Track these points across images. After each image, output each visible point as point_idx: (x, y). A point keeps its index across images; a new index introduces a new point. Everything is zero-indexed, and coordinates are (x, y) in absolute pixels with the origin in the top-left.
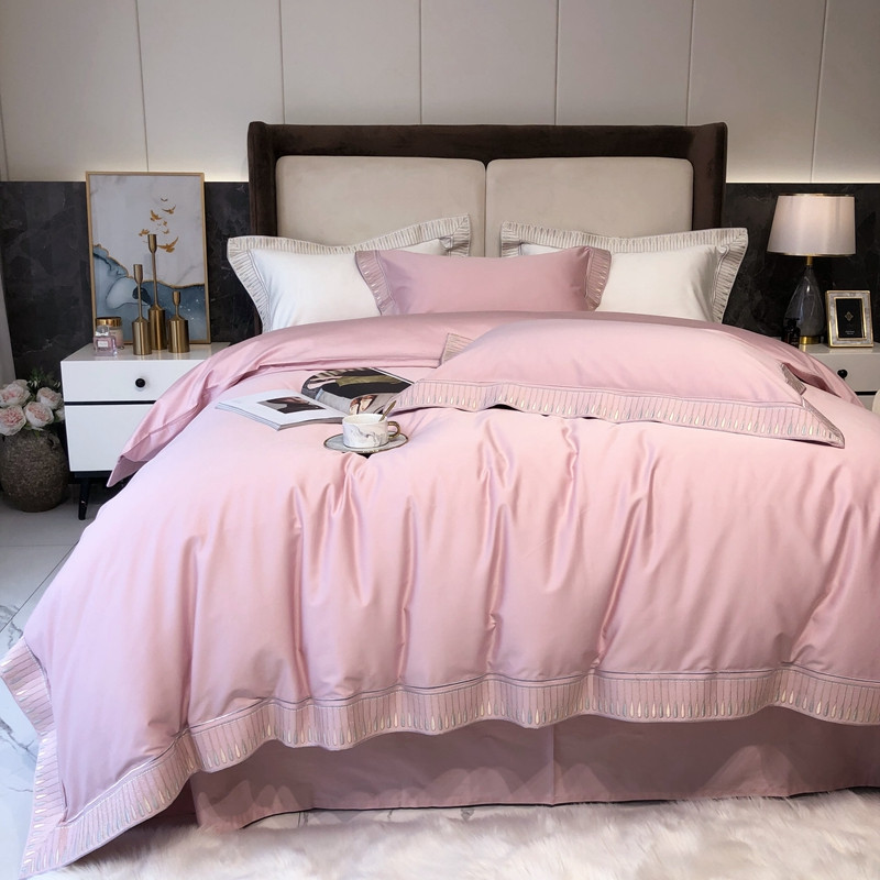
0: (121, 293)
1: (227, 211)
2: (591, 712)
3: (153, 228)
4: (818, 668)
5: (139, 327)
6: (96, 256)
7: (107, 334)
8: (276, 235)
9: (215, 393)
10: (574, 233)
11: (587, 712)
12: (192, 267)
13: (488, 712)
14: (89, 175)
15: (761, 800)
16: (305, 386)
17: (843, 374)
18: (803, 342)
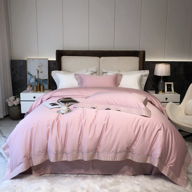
0: (33, 80)
1: (52, 66)
2: (96, 159)
3: (39, 69)
4: (134, 153)
5: (35, 87)
6: (28, 74)
7: (29, 88)
8: (61, 70)
9: (43, 101)
10: (116, 71)
11: (95, 159)
12: (46, 76)
13: (79, 158)
14: (27, 59)
16: (58, 101)
17: (167, 99)
18: (160, 92)
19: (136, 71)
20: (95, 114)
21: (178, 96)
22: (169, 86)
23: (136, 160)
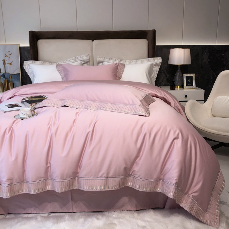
3: (6, 59)
4: (137, 176)
11: (76, 188)
12: (17, 69)
13: (49, 188)
15: (126, 212)
16: (22, 101)
17: (186, 96)
18: (178, 88)
19: (144, 60)
20: (75, 118)
21: (202, 92)
22: (189, 79)
23: (139, 188)
